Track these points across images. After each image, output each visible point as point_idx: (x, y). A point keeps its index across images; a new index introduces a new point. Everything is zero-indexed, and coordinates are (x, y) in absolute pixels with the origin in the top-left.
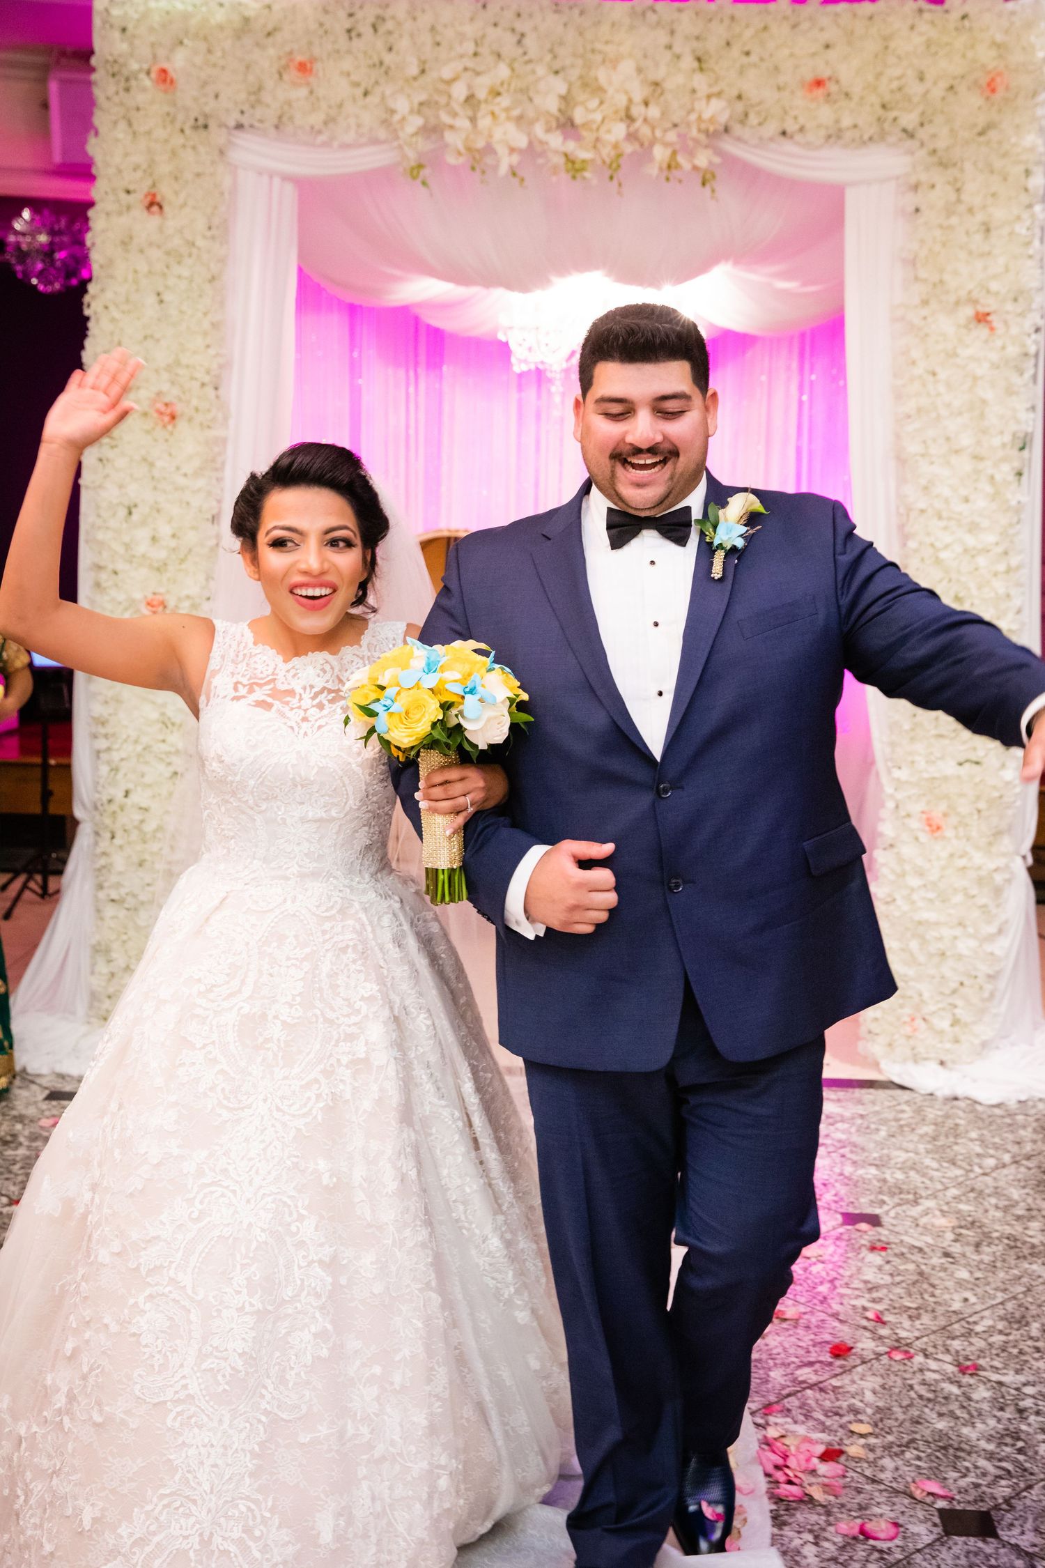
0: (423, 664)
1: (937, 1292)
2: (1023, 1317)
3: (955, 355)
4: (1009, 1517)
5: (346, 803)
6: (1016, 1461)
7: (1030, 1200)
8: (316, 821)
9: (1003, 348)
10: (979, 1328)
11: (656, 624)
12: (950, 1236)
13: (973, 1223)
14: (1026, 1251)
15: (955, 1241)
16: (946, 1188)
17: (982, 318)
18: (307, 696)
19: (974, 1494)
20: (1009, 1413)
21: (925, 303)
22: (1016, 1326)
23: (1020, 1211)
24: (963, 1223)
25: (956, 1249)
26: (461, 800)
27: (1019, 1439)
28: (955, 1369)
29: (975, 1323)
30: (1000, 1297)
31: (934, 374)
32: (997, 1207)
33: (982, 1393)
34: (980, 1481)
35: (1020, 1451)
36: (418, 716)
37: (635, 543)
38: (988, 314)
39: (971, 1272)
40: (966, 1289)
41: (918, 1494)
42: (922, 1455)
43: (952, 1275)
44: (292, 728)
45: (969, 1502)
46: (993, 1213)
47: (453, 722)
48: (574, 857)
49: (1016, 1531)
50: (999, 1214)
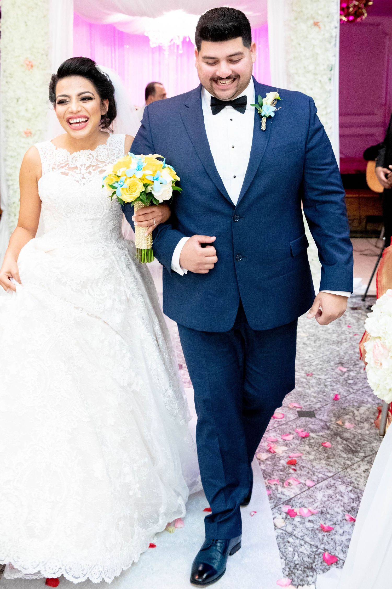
0: (135, 166)
1: (301, 354)
2: (329, 360)
3: (307, 37)
4: (319, 412)
5: (103, 212)
6: (323, 399)
7: (334, 328)
8: (91, 220)
9: (324, 34)
10: (314, 364)
11: (233, 147)
12: (306, 339)
13: (314, 335)
14: (331, 342)
15: (308, 340)
16: (305, 325)
17: (316, 24)
18: (83, 169)
19: (308, 407)
20: (322, 386)
21: (296, 19)
22: (326, 363)
23: (330, 331)
24: (310, 335)
25: (308, 342)
26: (151, 221)
27: (324, 392)
28: (305, 375)
29: (313, 362)
30: (321, 355)
31: (300, 44)
32: (322, 330)
33: (313, 381)
34: (311, 403)
35: (324, 396)
36: (134, 190)
37: (223, 111)
38: (318, 23)
39: (312, 349)
40: (310, 353)
41: (291, 407)
42: (293, 397)
43: (306, 349)
44: (78, 181)
45: (307, 409)
46: (321, 332)
47: (148, 191)
48: (199, 242)
49: (322, 416)
50: (323, 332)
